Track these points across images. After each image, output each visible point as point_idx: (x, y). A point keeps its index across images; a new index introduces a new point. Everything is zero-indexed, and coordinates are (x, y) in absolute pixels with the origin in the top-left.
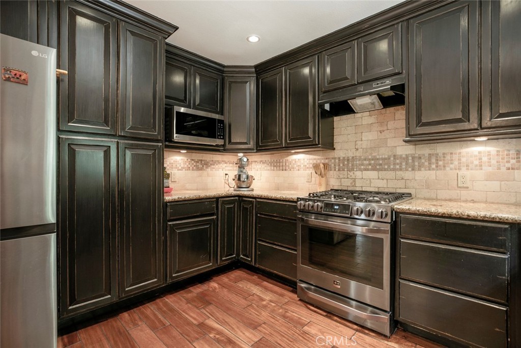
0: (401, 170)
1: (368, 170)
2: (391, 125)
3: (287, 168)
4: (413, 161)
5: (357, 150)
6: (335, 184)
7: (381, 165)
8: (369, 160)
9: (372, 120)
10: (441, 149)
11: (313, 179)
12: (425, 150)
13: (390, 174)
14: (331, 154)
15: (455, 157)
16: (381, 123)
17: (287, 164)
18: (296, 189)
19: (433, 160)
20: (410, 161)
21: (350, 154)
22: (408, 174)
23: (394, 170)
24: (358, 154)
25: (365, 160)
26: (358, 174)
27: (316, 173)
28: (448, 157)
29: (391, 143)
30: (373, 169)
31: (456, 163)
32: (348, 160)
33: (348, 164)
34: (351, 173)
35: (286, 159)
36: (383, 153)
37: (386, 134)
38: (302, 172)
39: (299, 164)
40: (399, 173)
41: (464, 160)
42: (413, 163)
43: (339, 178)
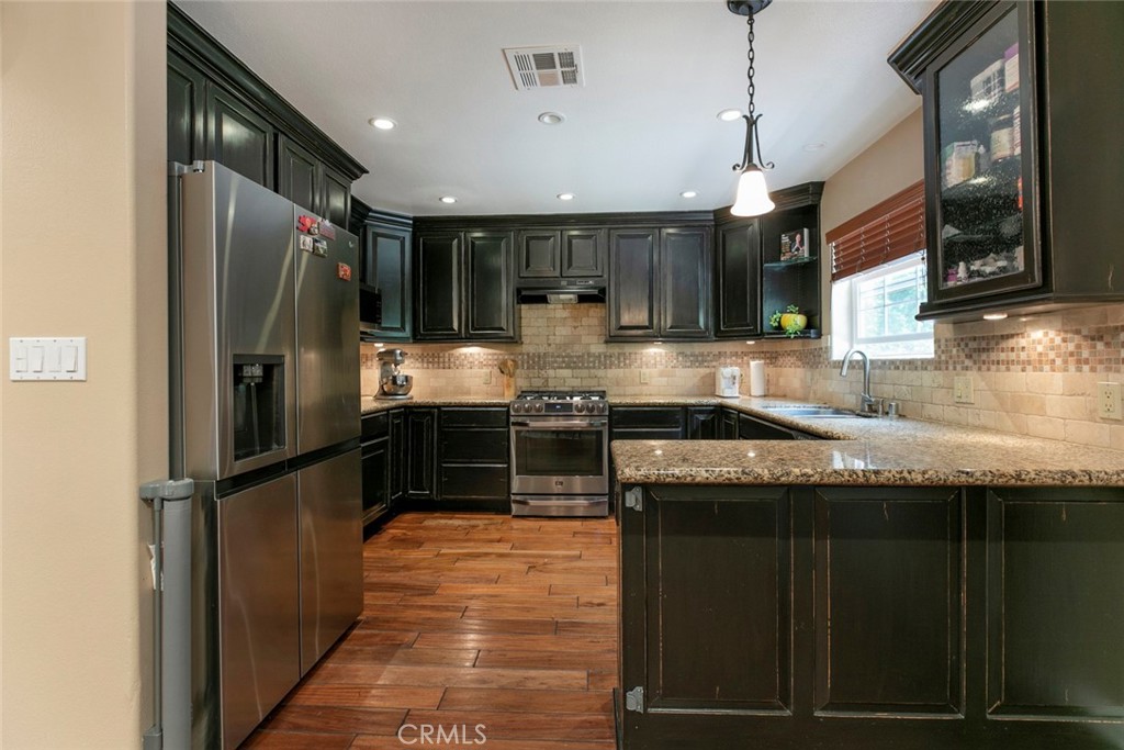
0: (594, 368)
1: (562, 368)
2: (585, 321)
3: (452, 365)
4: (605, 360)
5: (549, 345)
6: (523, 384)
7: (575, 363)
8: (563, 357)
9: (565, 314)
10: (628, 349)
11: (494, 379)
12: (615, 349)
13: (584, 373)
14: (518, 349)
15: (638, 356)
16: (575, 318)
17: (452, 360)
18: (468, 393)
19: (622, 359)
20: (603, 359)
21: (542, 350)
22: (601, 373)
23: (588, 368)
24: (550, 350)
25: (558, 357)
26: (551, 373)
27: (502, 372)
28: (633, 356)
29: (585, 339)
30: (568, 367)
31: (639, 361)
32: (539, 357)
33: (538, 362)
34: (543, 372)
35: (451, 352)
36: (578, 350)
37: (580, 331)
38: (476, 370)
39: (471, 360)
40: (592, 371)
41: (644, 359)
42: (605, 362)
43: (528, 378)
